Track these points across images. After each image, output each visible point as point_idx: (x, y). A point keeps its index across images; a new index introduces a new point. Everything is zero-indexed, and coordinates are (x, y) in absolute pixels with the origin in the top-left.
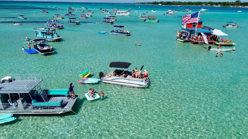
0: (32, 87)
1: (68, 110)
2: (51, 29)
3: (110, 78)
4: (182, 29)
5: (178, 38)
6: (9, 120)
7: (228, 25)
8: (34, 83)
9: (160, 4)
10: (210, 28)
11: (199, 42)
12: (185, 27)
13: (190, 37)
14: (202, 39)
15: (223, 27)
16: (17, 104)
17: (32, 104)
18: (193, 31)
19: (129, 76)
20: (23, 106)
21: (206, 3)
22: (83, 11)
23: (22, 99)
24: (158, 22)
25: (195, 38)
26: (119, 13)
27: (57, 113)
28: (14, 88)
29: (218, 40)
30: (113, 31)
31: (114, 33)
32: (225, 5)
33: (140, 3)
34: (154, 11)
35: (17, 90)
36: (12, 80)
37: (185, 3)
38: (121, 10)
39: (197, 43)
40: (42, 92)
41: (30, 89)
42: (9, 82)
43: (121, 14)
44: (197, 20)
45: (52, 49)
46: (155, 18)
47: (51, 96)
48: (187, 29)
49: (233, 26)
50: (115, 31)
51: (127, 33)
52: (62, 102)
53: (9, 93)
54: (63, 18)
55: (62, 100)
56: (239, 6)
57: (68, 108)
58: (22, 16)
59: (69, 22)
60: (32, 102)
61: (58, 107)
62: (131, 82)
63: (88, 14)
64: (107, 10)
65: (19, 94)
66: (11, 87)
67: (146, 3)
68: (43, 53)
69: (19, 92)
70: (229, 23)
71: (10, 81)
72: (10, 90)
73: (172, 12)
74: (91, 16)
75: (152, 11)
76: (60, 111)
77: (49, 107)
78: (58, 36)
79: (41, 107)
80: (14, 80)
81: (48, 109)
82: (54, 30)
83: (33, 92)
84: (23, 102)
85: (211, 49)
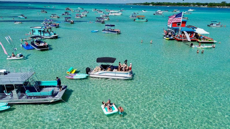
0: (26, 78)
1: (58, 99)
2: (47, 28)
3: (98, 72)
4: (168, 28)
5: (164, 36)
6: (3, 108)
7: (212, 24)
8: (27, 76)
9: (151, 5)
10: (194, 27)
11: (183, 40)
12: (170, 26)
13: (174, 36)
14: (185, 37)
15: (208, 26)
16: (13, 94)
17: (26, 94)
18: (178, 30)
19: (115, 70)
20: (18, 95)
21: (194, 4)
22: (79, 11)
23: (17, 89)
24: (147, 21)
25: (179, 36)
26: (112, 13)
27: (49, 102)
28: (10, 80)
29: (200, 38)
30: (104, 30)
31: (106, 32)
32: (212, 6)
33: (133, 4)
34: (145, 12)
35: (12, 82)
36: (7, 73)
37: (174, 4)
38: (114, 10)
39: (181, 41)
40: (34, 83)
41: (24, 80)
42: (5, 75)
43: (113, 14)
44: (181, 19)
45: (47, 45)
46: (143, 17)
47: (43, 87)
48: (172, 28)
49: (217, 25)
50: (106, 29)
51: (118, 32)
52: (53, 92)
53: (5, 84)
54: (59, 18)
55: (53, 90)
56: (225, 7)
57: (58, 97)
58: (23, 15)
59: (65, 21)
60: (26, 92)
61: (49, 96)
62: (117, 75)
63: (83, 14)
64: (101, 10)
65: (14, 85)
66: (6, 79)
67: (138, 4)
68: (39, 49)
69: (14, 84)
70: (213, 23)
71: (5, 73)
72: (6, 82)
73: (161, 12)
74: (86, 16)
75: (143, 11)
76: (51, 100)
77: (41, 96)
78: (55, 34)
79: (34, 96)
80: (9, 72)
81: (40, 98)
82: (51, 29)
83: (26, 83)
84: (17, 92)
85: (193, 46)
